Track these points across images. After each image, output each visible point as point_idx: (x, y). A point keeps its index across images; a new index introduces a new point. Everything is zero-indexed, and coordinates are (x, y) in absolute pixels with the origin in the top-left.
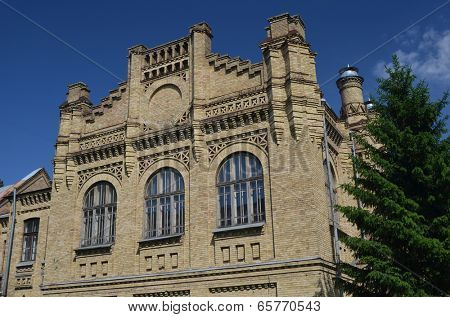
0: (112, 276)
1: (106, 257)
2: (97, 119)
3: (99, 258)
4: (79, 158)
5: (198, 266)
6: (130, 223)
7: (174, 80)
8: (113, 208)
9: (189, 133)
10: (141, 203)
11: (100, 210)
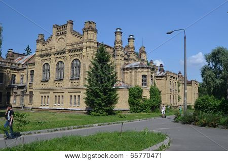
0: (49, 88)
1: (48, 83)
2: (46, 45)
3: (46, 83)
4: (41, 56)
5: (66, 86)
6: (53, 75)
7: (63, 36)
8: (49, 70)
9: (65, 52)
10: (55, 70)
11: (47, 71)
